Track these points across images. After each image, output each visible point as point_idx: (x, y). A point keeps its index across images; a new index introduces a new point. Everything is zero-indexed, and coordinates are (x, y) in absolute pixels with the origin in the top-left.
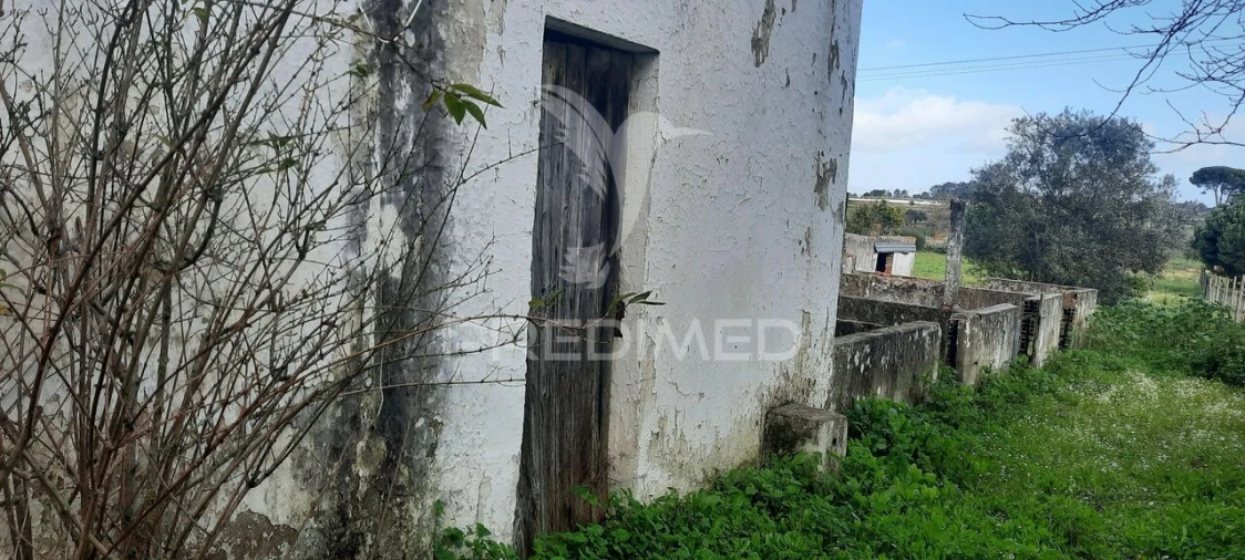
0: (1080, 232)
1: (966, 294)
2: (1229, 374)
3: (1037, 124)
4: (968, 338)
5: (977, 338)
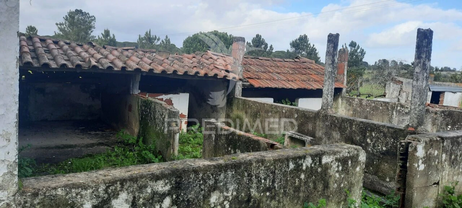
4: (421, 161)
5: (437, 160)
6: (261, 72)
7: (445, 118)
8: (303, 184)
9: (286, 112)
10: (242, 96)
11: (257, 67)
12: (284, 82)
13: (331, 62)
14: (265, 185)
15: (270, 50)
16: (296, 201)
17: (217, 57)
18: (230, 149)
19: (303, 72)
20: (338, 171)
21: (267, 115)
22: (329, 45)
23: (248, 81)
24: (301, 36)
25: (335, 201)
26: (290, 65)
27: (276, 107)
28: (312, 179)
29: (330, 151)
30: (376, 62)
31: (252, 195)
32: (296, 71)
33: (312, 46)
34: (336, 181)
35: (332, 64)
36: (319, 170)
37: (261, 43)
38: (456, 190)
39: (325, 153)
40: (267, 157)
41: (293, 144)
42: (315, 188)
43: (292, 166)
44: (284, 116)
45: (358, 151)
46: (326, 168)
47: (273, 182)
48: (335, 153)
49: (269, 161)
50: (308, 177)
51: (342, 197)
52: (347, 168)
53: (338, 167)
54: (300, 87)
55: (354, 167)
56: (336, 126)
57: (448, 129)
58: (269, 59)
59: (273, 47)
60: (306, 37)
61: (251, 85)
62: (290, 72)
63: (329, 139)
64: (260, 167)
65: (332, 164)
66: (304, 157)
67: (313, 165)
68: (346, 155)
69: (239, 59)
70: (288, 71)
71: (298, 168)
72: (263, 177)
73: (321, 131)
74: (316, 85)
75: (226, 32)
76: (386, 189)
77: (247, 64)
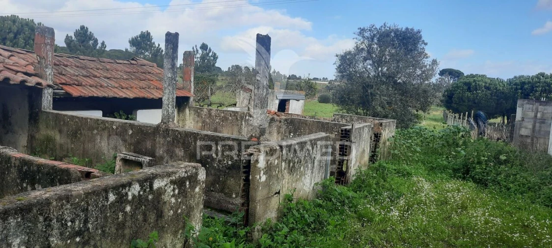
0: (390, 89)
1: (306, 124)
2: (477, 177)
3: (370, 30)
4: (262, 172)
5: (277, 169)
6: (83, 76)
7: (288, 126)
8: (128, 218)
9: (117, 129)
10: (54, 109)
11: (76, 70)
12: (115, 90)
13: (171, 67)
14: (73, 228)
15: (101, 47)
16: (120, 241)
17: (10, 54)
18: (25, 185)
19: (142, 77)
20: (173, 196)
21: (92, 133)
22: (168, 45)
23: (62, 87)
24: (142, 32)
25: (171, 230)
26: (124, 68)
27: (103, 122)
28: (141, 210)
29: (163, 172)
30: (229, 68)
31: (53, 245)
32: (132, 76)
33: (157, 46)
34: (172, 208)
35: (171, 68)
36: (150, 197)
37: (88, 38)
38: (295, 197)
39: (156, 176)
40: (75, 191)
41: (127, 167)
42: (145, 220)
43: (112, 197)
44: (114, 133)
45: (197, 169)
46: (160, 192)
47: (86, 222)
48: (169, 175)
49: (79, 196)
50: (134, 210)
51: (179, 225)
52: (184, 190)
53: (174, 190)
54: (138, 97)
55: (193, 188)
56: (178, 142)
57: (291, 137)
58: (94, 59)
59: (105, 43)
60: (148, 34)
61: (67, 93)
62: (125, 77)
63: (171, 157)
64: (64, 207)
65: (166, 188)
66: (130, 184)
67: (141, 193)
68: (183, 175)
69: (45, 57)
70: (121, 76)
71: (122, 200)
72: (69, 219)
73: (162, 149)
74: (158, 93)
75: (31, 19)
76: (232, 206)
77: (61, 65)
